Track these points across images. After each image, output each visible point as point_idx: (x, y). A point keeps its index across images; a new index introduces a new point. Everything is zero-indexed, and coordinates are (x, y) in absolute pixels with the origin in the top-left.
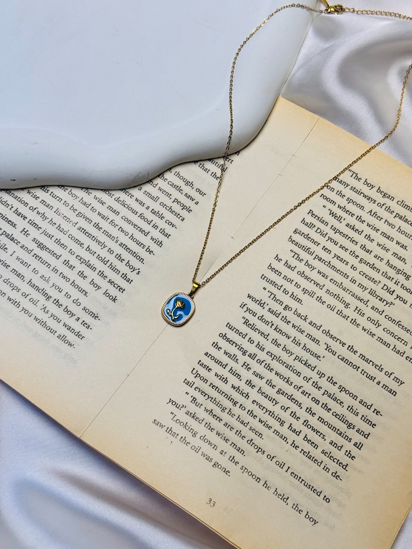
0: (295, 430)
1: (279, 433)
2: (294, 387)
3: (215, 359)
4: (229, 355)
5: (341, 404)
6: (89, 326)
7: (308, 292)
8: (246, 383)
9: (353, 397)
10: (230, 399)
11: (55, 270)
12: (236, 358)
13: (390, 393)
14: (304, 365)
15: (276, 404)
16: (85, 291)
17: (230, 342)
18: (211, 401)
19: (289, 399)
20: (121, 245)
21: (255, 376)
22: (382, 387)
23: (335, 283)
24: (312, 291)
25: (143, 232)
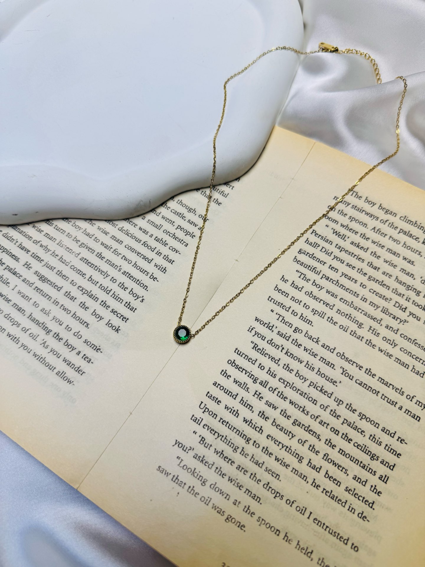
0: (315, 466)
1: (298, 472)
2: (311, 417)
3: (224, 389)
4: (238, 383)
5: (362, 433)
6: (90, 360)
7: (318, 313)
8: (259, 415)
9: (374, 425)
10: (243, 435)
11: (56, 303)
12: (247, 387)
13: (414, 418)
14: (320, 391)
15: (292, 437)
16: (86, 323)
17: (240, 369)
18: (221, 440)
19: (307, 431)
20: (124, 273)
21: (268, 406)
22: (405, 412)
23: (345, 302)
24: (321, 311)
25: (146, 259)
